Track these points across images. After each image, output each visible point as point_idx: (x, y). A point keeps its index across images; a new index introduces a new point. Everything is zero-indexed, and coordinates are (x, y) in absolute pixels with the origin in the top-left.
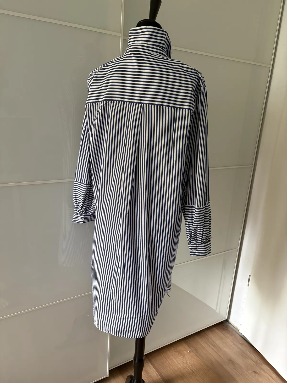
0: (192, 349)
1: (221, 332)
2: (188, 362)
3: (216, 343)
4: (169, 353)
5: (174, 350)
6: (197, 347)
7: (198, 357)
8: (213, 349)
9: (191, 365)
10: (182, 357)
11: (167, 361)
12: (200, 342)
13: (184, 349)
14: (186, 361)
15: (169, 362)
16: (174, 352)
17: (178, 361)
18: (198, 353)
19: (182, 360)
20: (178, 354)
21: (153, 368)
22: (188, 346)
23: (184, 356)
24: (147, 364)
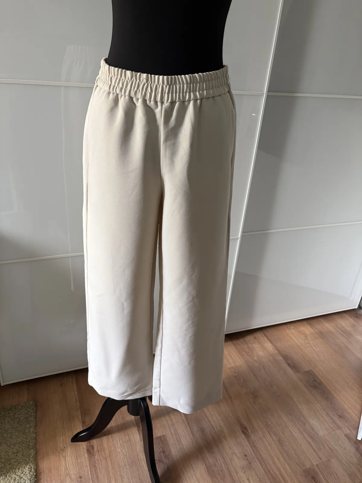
0: (316, 331)
1: (353, 320)
2: (310, 342)
3: (347, 330)
4: (288, 331)
5: (294, 329)
6: (322, 330)
8: (342, 335)
9: (314, 346)
10: (303, 336)
12: (327, 326)
13: (306, 329)
15: (287, 339)
16: (294, 331)
19: (303, 340)
20: (298, 333)
21: (269, 342)
23: (306, 336)
24: (262, 337)
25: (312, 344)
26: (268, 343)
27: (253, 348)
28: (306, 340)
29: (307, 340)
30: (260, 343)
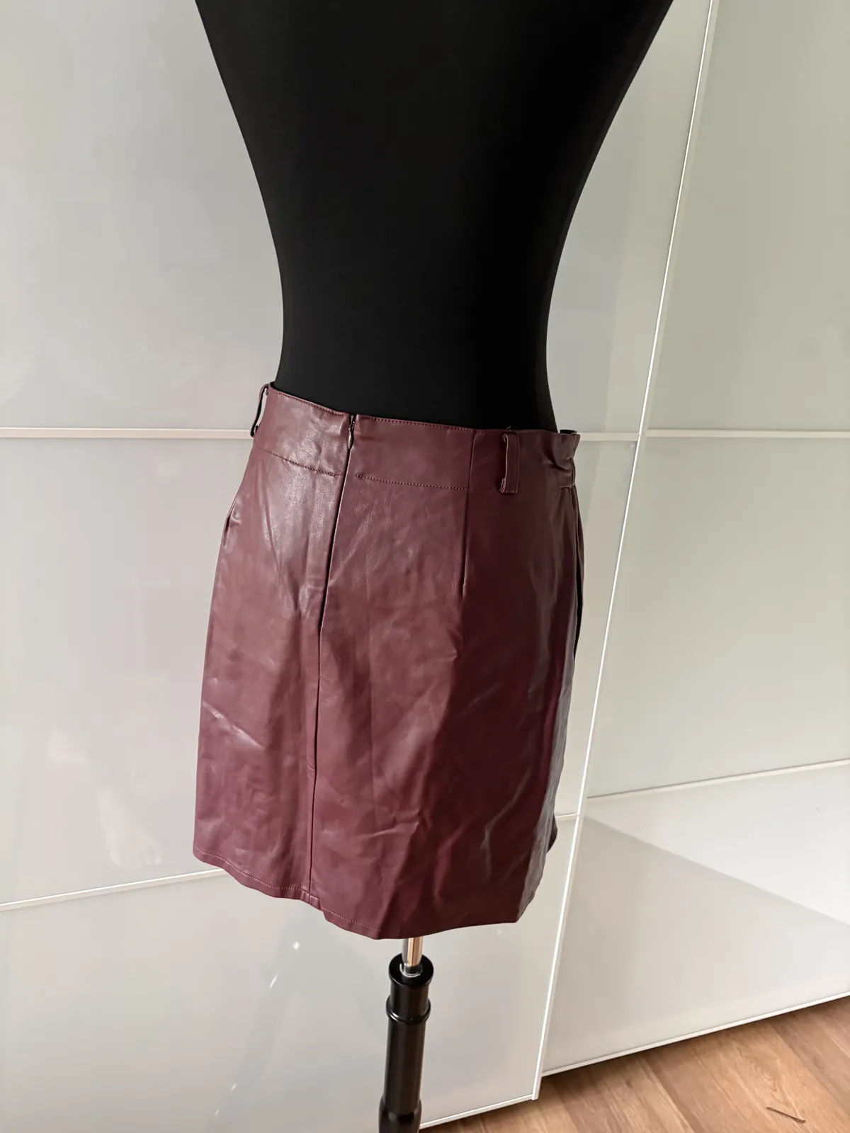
0: (804, 1056)
5: (739, 1049)
6: (820, 1053)
7: (825, 1086)
9: (804, 1112)
10: (765, 1075)
11: (718, 1084)
12: (833, 1039)
13: (772, 1048)
14: (784, 1098)
15: (723, 1089)
16: (740, 1058)
17: (756, 1089)
18: (823, 1073)
19: (771, 1091)
20: (753, 1065)
21: (669, 1099)
22: (791, 1047)
23: (775, 1076)
25: (797, 1106)
26: (668, 1103)
27: (623, 1120)
28: (776, 1090)
29: (778, 1090)
30: (644, 1104)
